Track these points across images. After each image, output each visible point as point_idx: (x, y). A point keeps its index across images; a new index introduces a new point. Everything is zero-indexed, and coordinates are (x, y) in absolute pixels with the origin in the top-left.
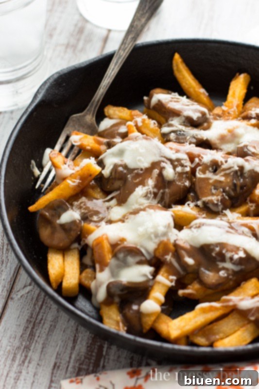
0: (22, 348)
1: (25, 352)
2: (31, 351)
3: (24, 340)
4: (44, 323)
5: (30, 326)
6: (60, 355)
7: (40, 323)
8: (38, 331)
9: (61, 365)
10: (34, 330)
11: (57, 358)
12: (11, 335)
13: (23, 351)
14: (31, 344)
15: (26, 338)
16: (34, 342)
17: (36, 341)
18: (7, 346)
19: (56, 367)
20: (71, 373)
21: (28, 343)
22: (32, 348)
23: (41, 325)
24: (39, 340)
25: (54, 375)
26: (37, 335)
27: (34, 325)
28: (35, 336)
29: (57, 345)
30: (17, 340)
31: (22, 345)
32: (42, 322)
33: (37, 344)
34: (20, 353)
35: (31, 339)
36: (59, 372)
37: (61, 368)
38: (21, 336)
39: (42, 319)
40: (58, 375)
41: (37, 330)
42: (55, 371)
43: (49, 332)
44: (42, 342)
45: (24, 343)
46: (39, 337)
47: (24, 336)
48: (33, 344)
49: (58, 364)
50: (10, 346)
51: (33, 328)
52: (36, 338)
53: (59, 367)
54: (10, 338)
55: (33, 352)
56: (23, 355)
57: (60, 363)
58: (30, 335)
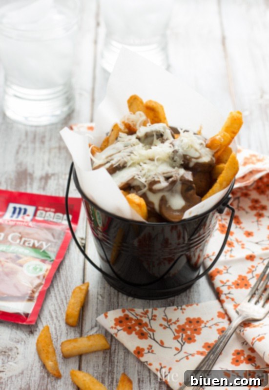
0: (107, 372)
1: (110, 375)
2: (115, 373)
3: (106, 367)
4: (118, 352)
5: (108, 356)
6: (140, 372)
7: (115, 352)
8: (116, 358)
9: (144, 379)
10: (112, 358)
11: (138, 375)
12: (94, 365)
13: (109, 375)
14: (113, 369)
15: (108, 365)
16: (115, 367)
17: (117, 366)
18: (94, 373)
19: (141, 382)
20: (154, 384)
21: (110, 368)
22: (115, 371)
23: (116, 354)
24: (118, 364)
25: (141, 387)
26: (116, 361)
27: (110, 354)
28: (114, 362)
29: (135, 366)
30: (100, 368)
31: (106, 371)
32: (117, 351)
33: (118, 368)
34: (107, 376)
35: (112, 365)
36: (144, 385)
37: (144, 381)
38: (103, 364)
39: (115, 349)
40: (144, 387)
41: (114, 358)
42: (141, 385)
43: (125, 357)
44: (121, 366)
45: (107, 369)
46: (118, 362)
47: (105, 363)
48: (115, 368)
49: (141, 379)
50: (96, 373)
51: (110, 357)
52: (116, 364)
53: (143, 381)
54: (94, 367)
55: (117, 374)
56: (110, 377)
57: (143, 378)
58: (109, 362)
